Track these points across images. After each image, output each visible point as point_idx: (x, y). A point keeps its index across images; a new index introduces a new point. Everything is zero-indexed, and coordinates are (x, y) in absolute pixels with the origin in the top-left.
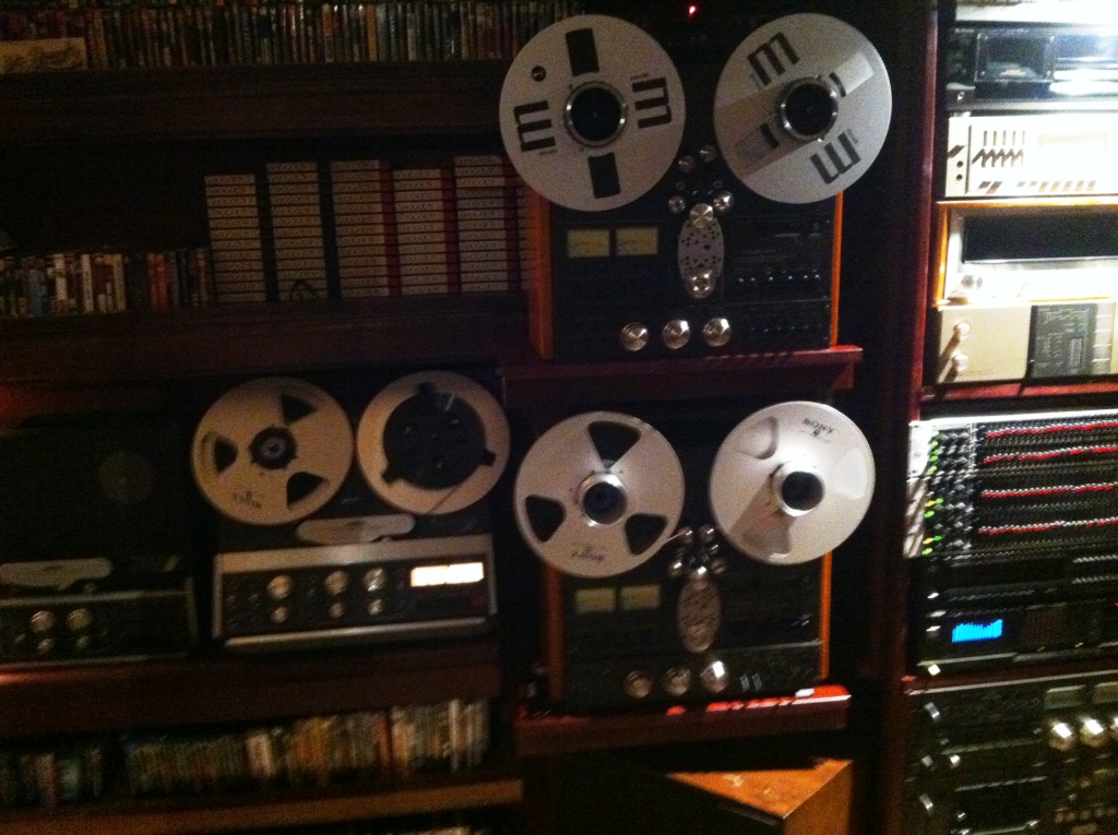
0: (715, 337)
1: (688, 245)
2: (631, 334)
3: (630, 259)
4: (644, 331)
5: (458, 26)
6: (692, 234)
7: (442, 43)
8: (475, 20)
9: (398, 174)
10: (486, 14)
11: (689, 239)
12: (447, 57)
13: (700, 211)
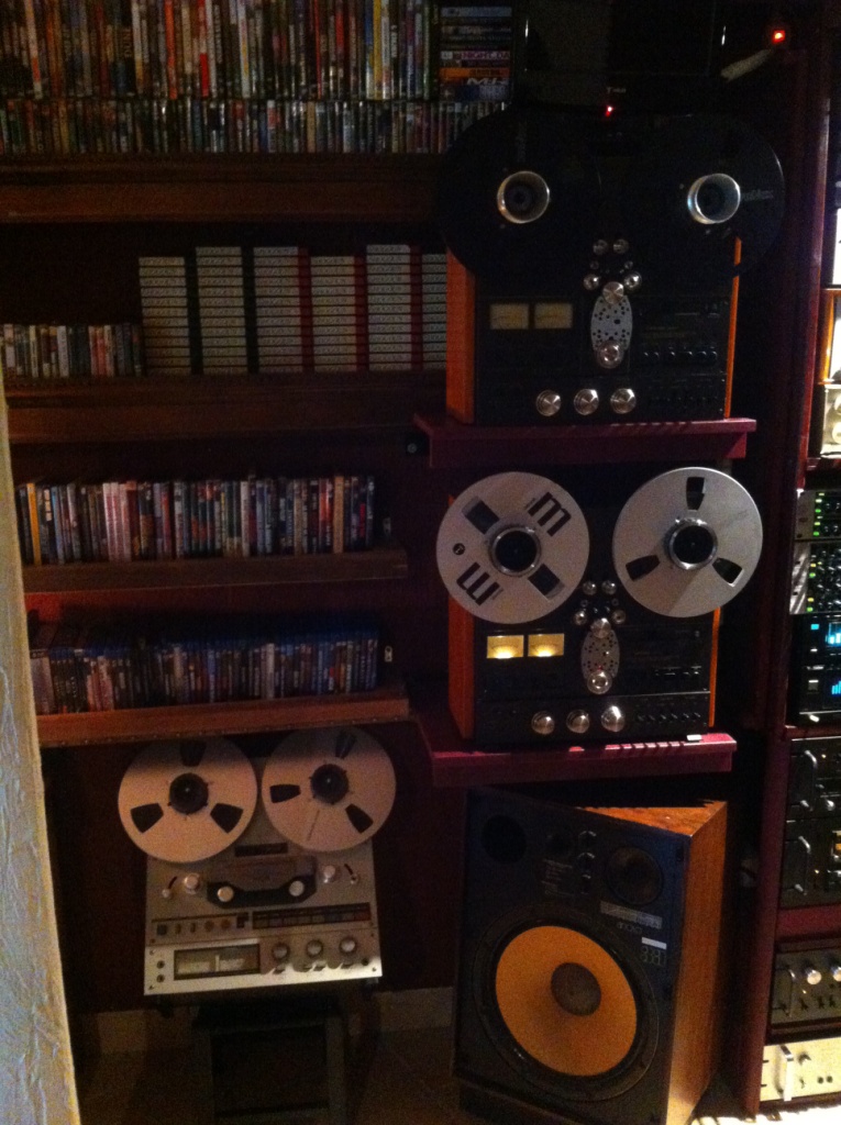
0: (621, 406)
1: (600, 319)
2: (546, 401)
3: (546, 332)
4: (558, 398)
5: (389, 123)
6: (604, 310)
7: (373, 137)
8: (405, 118)
9: (315, 260)
10: (415, 113)
11: (601, 314)
12: (378, 152)
13: (612, 289)
